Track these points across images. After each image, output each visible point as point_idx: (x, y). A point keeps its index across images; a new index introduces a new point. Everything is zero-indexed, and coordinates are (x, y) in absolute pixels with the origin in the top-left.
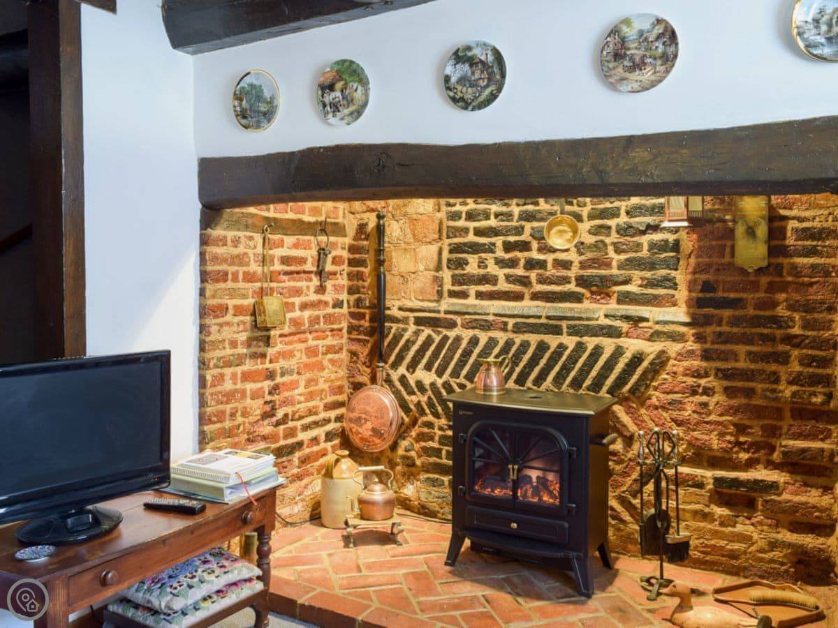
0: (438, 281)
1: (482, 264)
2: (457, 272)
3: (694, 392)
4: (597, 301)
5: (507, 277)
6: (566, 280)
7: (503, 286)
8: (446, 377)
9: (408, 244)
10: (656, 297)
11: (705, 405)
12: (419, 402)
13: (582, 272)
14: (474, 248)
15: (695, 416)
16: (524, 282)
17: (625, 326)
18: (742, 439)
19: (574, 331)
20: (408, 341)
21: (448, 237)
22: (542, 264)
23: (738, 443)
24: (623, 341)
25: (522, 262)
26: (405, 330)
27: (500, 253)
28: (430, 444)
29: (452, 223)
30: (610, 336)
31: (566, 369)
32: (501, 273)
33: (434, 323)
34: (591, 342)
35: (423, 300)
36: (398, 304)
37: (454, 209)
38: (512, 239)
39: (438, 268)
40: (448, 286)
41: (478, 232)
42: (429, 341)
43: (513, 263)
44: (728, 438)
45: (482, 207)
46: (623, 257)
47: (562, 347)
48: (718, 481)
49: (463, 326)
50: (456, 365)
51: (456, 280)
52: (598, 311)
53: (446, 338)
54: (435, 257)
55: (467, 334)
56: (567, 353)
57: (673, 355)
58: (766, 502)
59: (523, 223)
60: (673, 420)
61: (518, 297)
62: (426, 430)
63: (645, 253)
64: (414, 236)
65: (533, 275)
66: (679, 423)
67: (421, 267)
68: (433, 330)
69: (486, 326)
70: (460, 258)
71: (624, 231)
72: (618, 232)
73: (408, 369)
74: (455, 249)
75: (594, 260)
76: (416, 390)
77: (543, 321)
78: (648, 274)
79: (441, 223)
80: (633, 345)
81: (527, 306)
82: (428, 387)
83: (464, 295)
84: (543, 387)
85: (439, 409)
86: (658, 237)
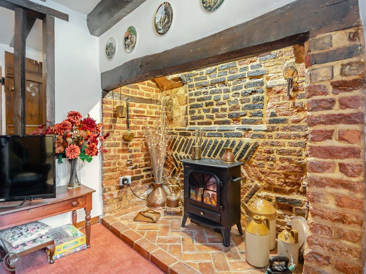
1: (199, 112)
2: (192, 115)
3: (268, 160)
4: (235, 124)
5: (207, 116)
6: (225, 116)
7: (206, 120)
8: (188, 154)
9: (177, 106)
10: (255, 120)
11: (272, 165)
12: (180, 163)
13: (231, 112)
14: (197, 106)
15: (268, 170)
16: (211, 117)
17: (243, 133)
18: (287, 181)
19: (226, 136)
20: (177, 141)
21: (189, 103)
22: (217, 110)
23: (285, 183)
24: (243, 139)
25: (211, 110)
26: (177, 137)
27: (205, 107)
29: (190, 98)
30: (238, 137)
32: (205, 115)
33: (184, 134)
34: (232, 139)
35: (181, 126)
36: (175, 128)
37: (191, 92)
38: (208, 101)
39: (186, 114)
40: (189, 121)
41: (198, 100)
42: (183, 141)
43: (208, 111)
44: (281, 180)
45: (199, 90)
46: (244, 105)
47: (222, 142)
48: (277, 198)
49: (193, 135)
50: (190, 151)
51: (193, 119)
52: (235, 127)
53: (188, 139)
54: (185, 110)
55: (194, 138)
56: (224, 144)
57: (260, 144)
58: (296, 209)
59: (211, 95)
60: (260, 171)
61: (210, 123)
63: (251, 103)
64: (179, 103)
65: (214, 115)
66: (263, 173)
67: (181, 115)
68: (185, 137)
70: (193, 110)
71: (244, 94)
72: (242, 95)
73: (177, 151)
74: (191, 107)
75: (234, 107)
76: (180, 159)
77: (217, 132)
78: (252, 111)
79: (187, 97)
80: (246, 140)
81: (213, 126)
82: (183, 158)
83: (194, 124)
84: (216, 157)
86: (255, 95)
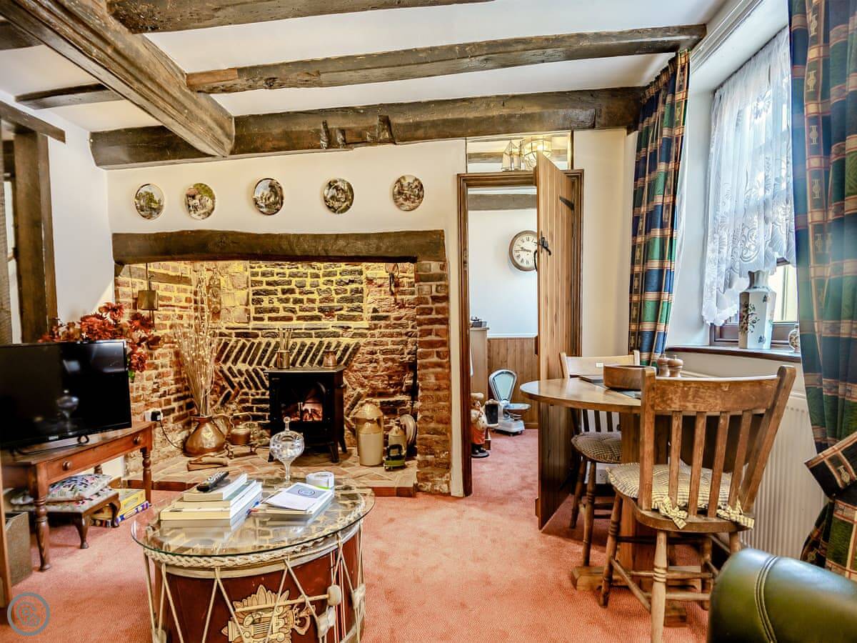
0: (247, 311)
1: (271, 302)
2: (257, 306)
3: (371, 362)
4: (328, 320)
5: (284, 308)
6: (313, 309)
7: (282, 314)
8: (254, 366)
9: (230, 290)
10: (354, 316)
11: (375, 367)
12: (240, 382)
13: (322, 305)
14: (267, 293)
15: (372, 373)
16: (292, 310)
17: (341, 331)
18: (391, 382)
19: (318, 336)
20: (232, 347)
21: (252, 286)
22: (301, 301)
23: (389, 385)
24: (341, 339)
25: (292, 300)
26: (230, 340)
28: (247, 405)
29: (254, 278)
30: (334, 337)
31: (315, 355)
32: (281, 306)
33: (246, 335)
34: (326, 340)
35: (239, 323)
36: (225, 325)
37: (254, 270)
38: (286, 287)
39: (247, 304)
40: (253, 314)
41: (268, 284)
42: (244, 346)
43: (287, 300)
44: (386, 382)
45: (270, 269)
48: (382, 403)
49: (262, 336)
50: (259, 359)
51: (257, 311)
52: (329, 324)
53: (253, 344)
54: (246, 298)
55: (264, 341)
56: (315, 347)
59: (292, 279)
60: (363, 376)
61: (290, 319)
62: (244, 397)
64: (233, 285)
65: (297, 307)
66: (366, 378)
67: (238, 304)
68: (246, 340)
69: (275, 336)
70: (259, 298)
71: (339, 283)
72: (336, 284)
73: (232, 363)
74: (256, 293)
75: (326, 298)
76: (238, 375)
77: (303, 331)
78: (350, 305)
79: (248, 278)
80: (345, 341)
81: (295, 323)
82: (244, 372)
83: (262, 319)
85: (251, 384)
86: (354, 286)
